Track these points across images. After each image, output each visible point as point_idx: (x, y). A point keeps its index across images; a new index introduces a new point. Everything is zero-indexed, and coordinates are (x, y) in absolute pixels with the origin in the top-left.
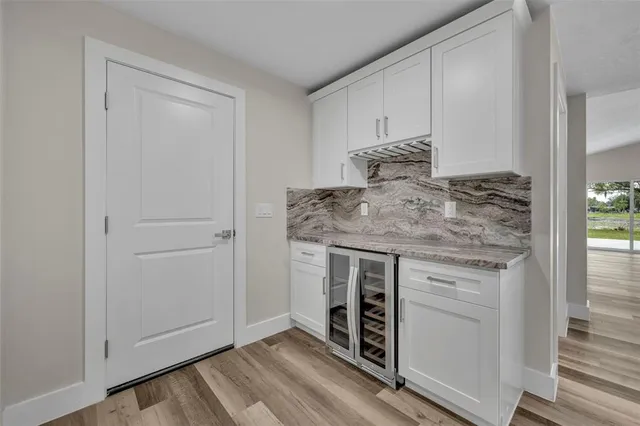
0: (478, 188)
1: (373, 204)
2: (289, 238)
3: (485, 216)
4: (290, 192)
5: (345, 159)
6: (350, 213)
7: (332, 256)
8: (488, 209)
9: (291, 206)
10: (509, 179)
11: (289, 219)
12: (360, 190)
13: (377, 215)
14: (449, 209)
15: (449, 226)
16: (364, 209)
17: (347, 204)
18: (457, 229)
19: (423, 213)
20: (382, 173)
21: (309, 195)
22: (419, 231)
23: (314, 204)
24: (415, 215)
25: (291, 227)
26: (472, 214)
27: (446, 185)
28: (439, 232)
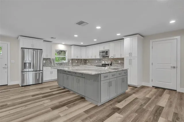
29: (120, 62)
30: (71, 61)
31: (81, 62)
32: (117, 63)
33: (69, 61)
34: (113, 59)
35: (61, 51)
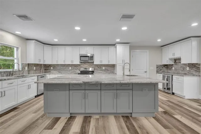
0: (192, 65)
1: (175, 67)
2: (157, 73)
3: (193, 70)
4: (157, 65)
5: (168, 59)
6: (171, 69)
7: (163, 76)
8: (194, 69)
9: (157, 68)
10: (197, 64)
11: (157, 70)
12: (173, 65)
13: (176, 69)
14: (188, 69)
15: (188, 72)
16: (173, 68)
17: (170, 67)
18: (189, 72)
19: (184, 69)
20: (176, 62)
21: (161, 66)
22: (183, 72)
23: (162, 67)
24: (182, 69)
25: (157, 71)
26: (192, 69)
27: (187, 64)
28: (186, 72)
29: (104, 68)
30: (26, 68)
31: (40, 70)
32: (101, 70)
33: (23, 68)
34: (97, 65)
35: (7, 47)
